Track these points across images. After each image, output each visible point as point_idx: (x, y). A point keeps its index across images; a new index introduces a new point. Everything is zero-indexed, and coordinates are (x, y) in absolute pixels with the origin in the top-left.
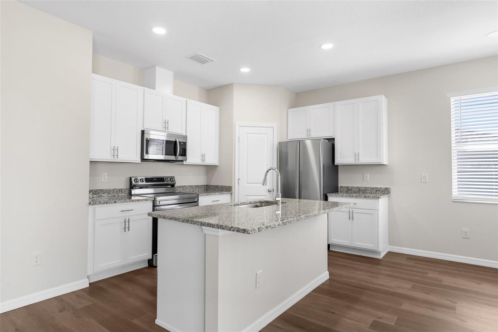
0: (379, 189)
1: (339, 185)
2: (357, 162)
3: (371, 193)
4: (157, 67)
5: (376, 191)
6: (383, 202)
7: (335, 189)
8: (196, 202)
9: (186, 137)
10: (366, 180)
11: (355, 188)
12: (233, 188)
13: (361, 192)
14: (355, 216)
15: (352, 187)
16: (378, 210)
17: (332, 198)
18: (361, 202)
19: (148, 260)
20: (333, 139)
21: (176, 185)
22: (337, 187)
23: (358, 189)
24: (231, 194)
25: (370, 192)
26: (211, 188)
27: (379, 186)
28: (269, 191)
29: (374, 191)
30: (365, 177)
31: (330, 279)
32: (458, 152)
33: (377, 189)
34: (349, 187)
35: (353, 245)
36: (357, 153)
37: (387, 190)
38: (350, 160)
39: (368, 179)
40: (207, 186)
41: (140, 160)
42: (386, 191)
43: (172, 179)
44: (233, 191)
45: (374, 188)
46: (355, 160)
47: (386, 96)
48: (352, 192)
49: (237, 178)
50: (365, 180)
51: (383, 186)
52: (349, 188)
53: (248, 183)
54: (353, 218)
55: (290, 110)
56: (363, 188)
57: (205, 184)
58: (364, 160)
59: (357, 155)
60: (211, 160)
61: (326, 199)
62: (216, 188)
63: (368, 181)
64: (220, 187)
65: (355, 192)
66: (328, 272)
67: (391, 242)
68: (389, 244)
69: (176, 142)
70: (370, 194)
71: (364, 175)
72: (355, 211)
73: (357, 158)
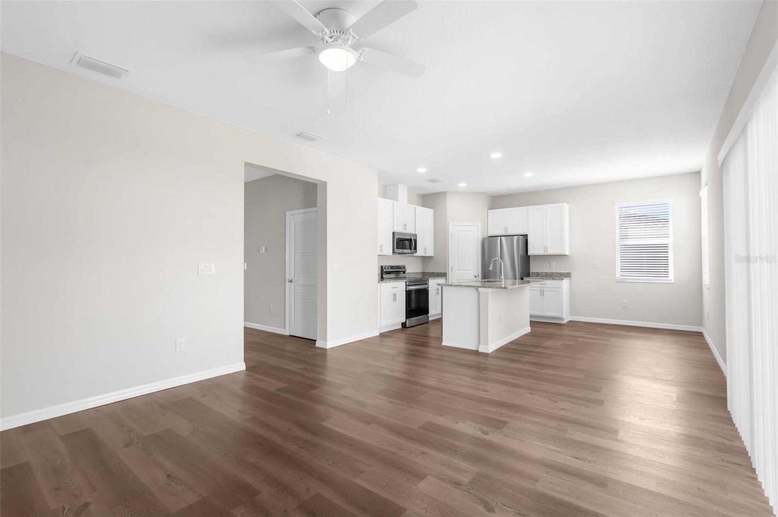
1: (531, 271)
2: (546, 254)
3: (557, 276)
4: (399, 185)
5: (560, 275)
6: (565, 282)
7: (528, 275)
8: (426, 284)
9: (416, 235)
10: (552, 267)
11: (544, 273)
12: (447, 274)
13: (548, 276)
14: (545, 293)
15: (541, 272)
16: (562, 288)
17: (526, 279)
18: (549, 283)
19: (402, 323)
20: (527, 235)
21: (407, 272)
22: (529, 273)
23: (546, 274)
24: (446, 279)
27: (562, 272)
28: (475, 276)
30: (551, 265)
31: (531, 332)
32: (621, 245)
34: (539, 272)
35: (544, 315)
36: (546, 247)
38: (541, 252)
40: (424, 273)
41: (392, 253)
42: (568, 275)
43: (404, 267)
44: (447, 276)
45: (559, 273)
46: (545, 252)
47: (568, 203)
48: (541, 276)
49: (450, 266)
51: (566, 272)
53: (458, 270)
54: (543, 294)
55: (489, 211)
56: (550, 273)
57: (422, 271)
58: (551, 252)
60: (430, 253)
61: (522, 279)
63: (554, 268)
64: (436, 273)
65: (543, 276)
66: (530, 327)
67: (572, 313)
68: (571, 315)
69: (411, 240)
71: (551, 263)
72: (544, 289)
73: (546, 251)
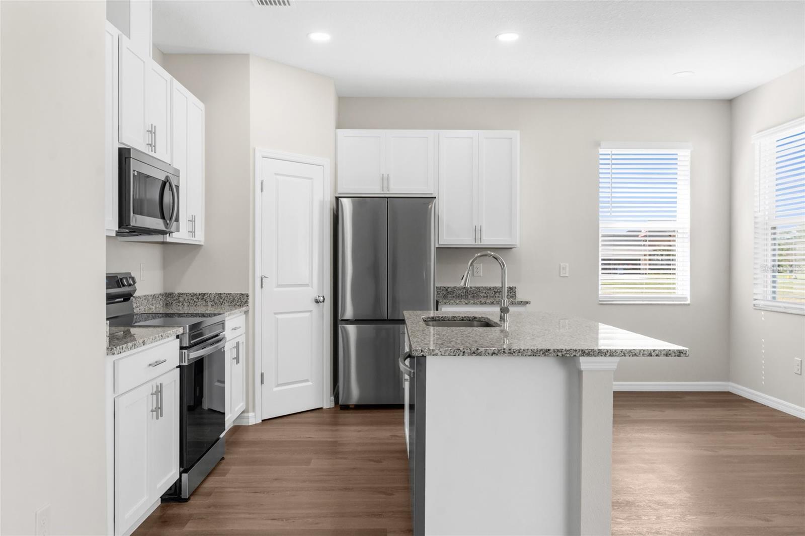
0: (499, 289)
2: (478, 244)
3: (487, 297)
5: (494, 293)
9: (178, 174)
10: (477, 275)
11: (459, 289)
12: (250, 297)
13: (470, 296)
15: (455, 287)
23: (464, 291)
24: (246, 312)
25: (485, 295)
26: (181, 299)
28: (317, 302)
29: (491, 293)
30: (475, 270)
33: (496, 290)
34: (448, 288)
36: (478, 228)
37: (511, 291)
38: (466, 240)
39: (481, 273)
44: (250, 305)
45: (492, 289)
46: (475, 239)
48: (454, 297)
49: (258, 274)
50: (475, 274)
52: (449, 290)
53: (279, 286)
56: (473, 289)
57: (162, 292)
59: (478, 231)
62: (198, 299)
63: (480, 276)
64: (212, 296)
65: (459, 297)
70: (485, 299)
73: (478, 236)
